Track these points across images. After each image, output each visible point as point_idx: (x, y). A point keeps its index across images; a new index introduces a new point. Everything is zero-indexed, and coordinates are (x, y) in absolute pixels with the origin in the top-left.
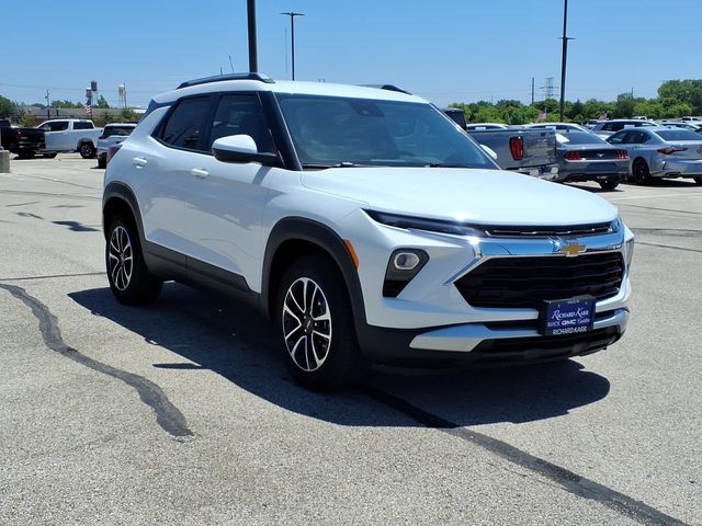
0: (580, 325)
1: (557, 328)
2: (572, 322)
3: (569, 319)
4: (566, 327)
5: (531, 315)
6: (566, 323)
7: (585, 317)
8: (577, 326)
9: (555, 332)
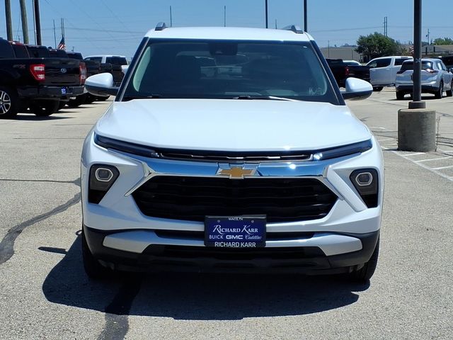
0: (248, 241)
1: (219, 241)
2: (238, 237)
3: (235, 234)
4: (231, 241)
5: (197, 227)
6: (231, 237)
7: (255, 234)
8: (245, 241)
9: (216, 244)
